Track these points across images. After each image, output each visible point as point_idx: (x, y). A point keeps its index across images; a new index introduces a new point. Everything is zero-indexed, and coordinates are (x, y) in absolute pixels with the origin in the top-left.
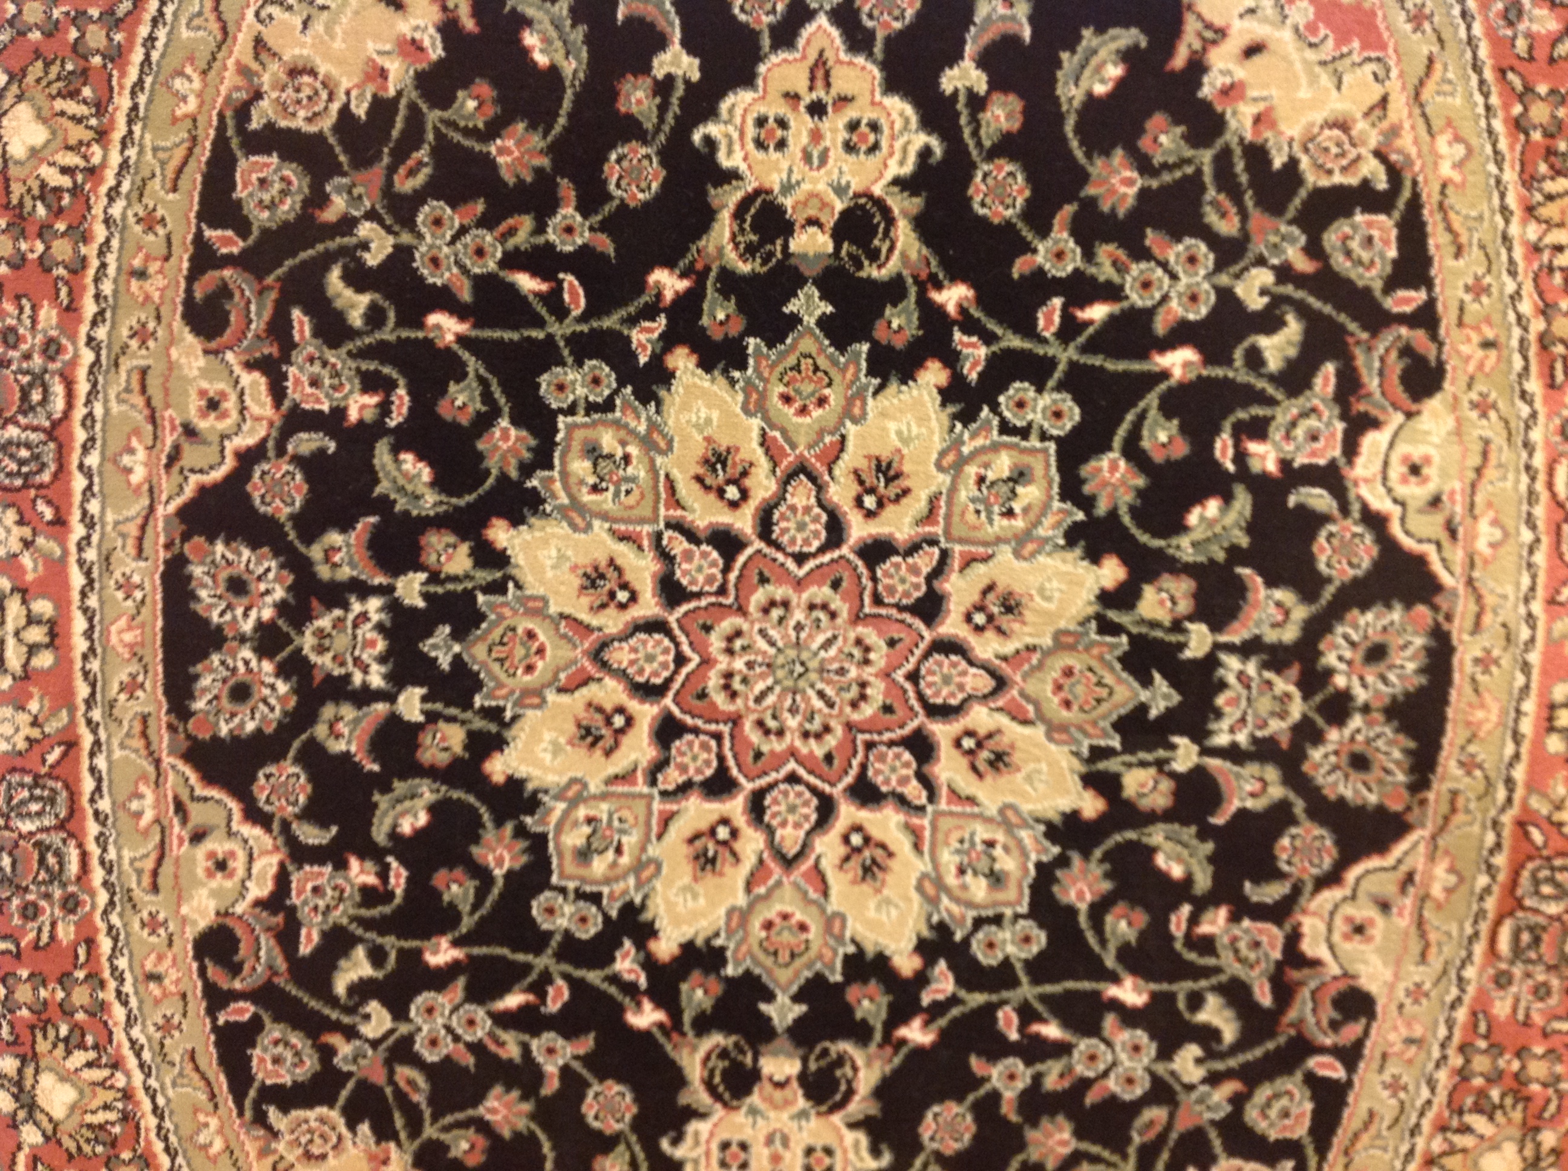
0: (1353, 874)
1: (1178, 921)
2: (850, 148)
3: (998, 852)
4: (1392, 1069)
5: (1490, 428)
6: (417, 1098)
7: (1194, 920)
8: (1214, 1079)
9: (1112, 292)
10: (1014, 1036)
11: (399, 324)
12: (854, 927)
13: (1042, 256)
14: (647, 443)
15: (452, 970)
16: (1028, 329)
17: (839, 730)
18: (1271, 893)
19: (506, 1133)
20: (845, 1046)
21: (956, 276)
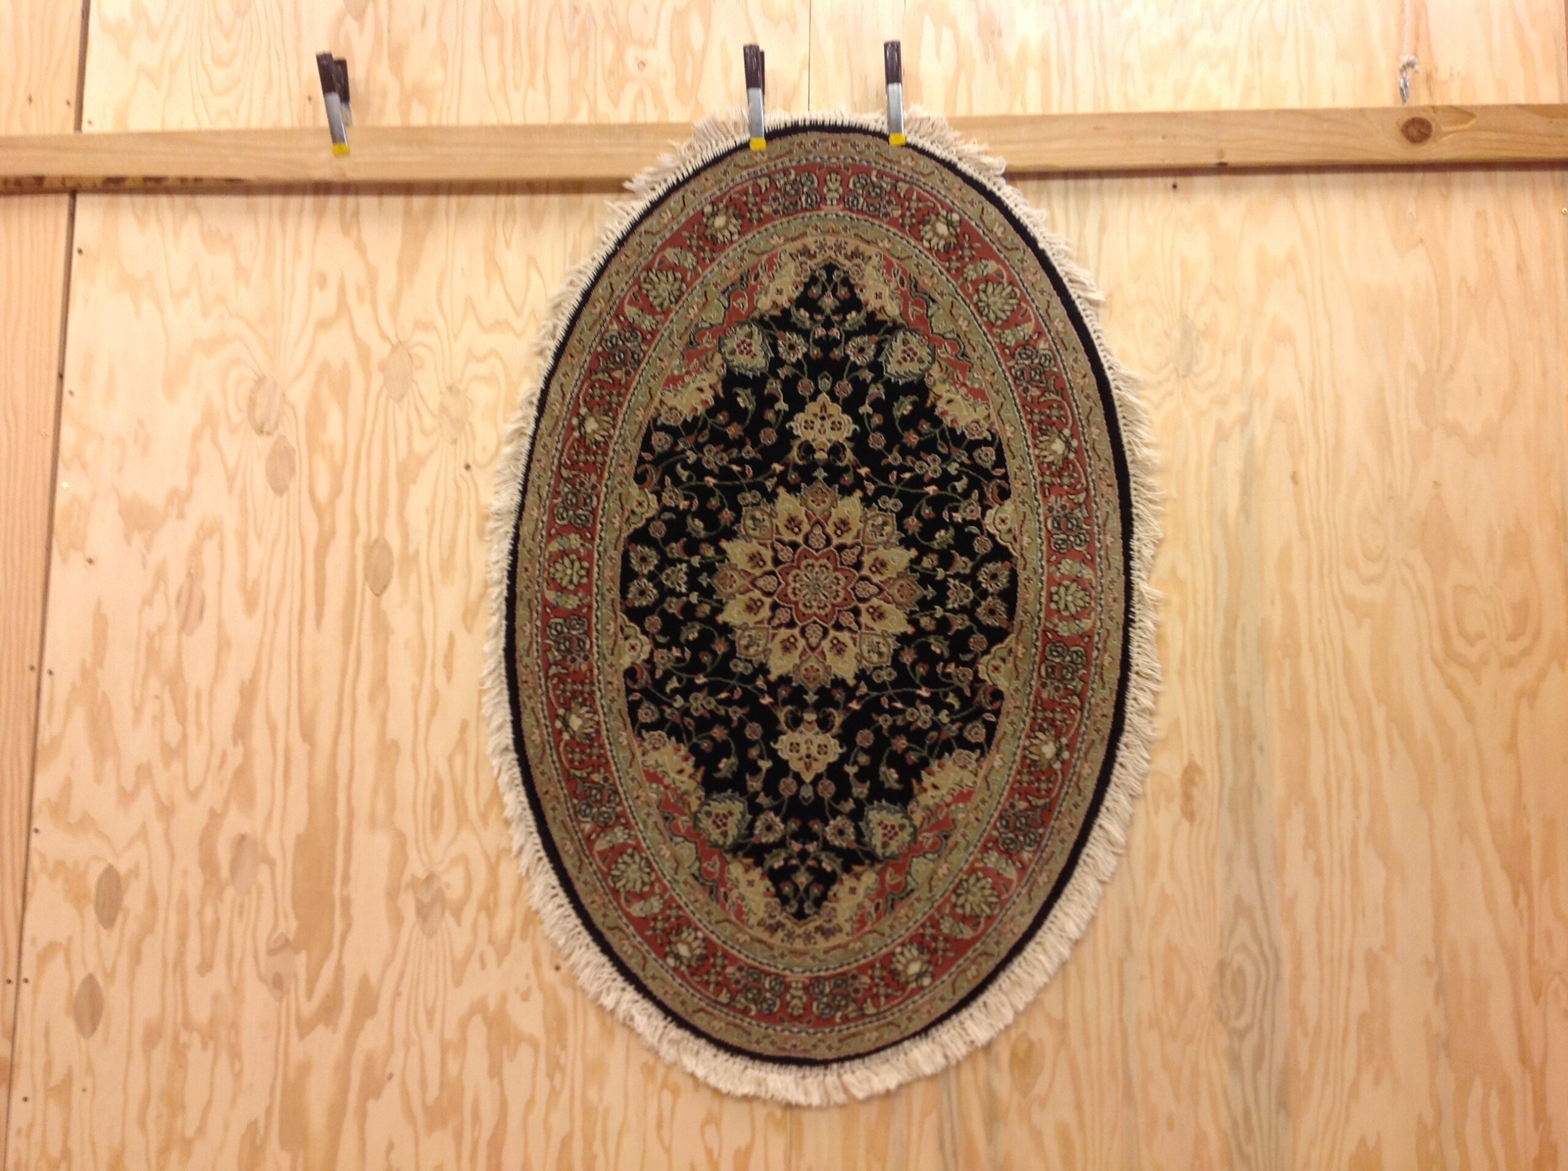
0: (993, 650)
1: (939, 668)
2: (832, 429)
3: (881, 646)
4: (1011, 717)
5: (1026, 508)
6: (691, 728)
7: (944, 667)
8: (953, 722)
9: (911, 470)
10: (886, 707)
11: (697, 480)
12: (834, 670)
13: (890, 459)
14: (770, 515)
15: (704, 685)
16: (887, 480)
17: (830, 606)
18: (968, 657)
19: (719, 740)
20: (832, 710)
21: (864, 465)
